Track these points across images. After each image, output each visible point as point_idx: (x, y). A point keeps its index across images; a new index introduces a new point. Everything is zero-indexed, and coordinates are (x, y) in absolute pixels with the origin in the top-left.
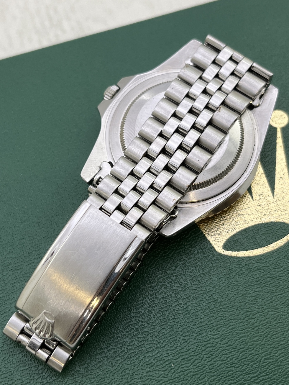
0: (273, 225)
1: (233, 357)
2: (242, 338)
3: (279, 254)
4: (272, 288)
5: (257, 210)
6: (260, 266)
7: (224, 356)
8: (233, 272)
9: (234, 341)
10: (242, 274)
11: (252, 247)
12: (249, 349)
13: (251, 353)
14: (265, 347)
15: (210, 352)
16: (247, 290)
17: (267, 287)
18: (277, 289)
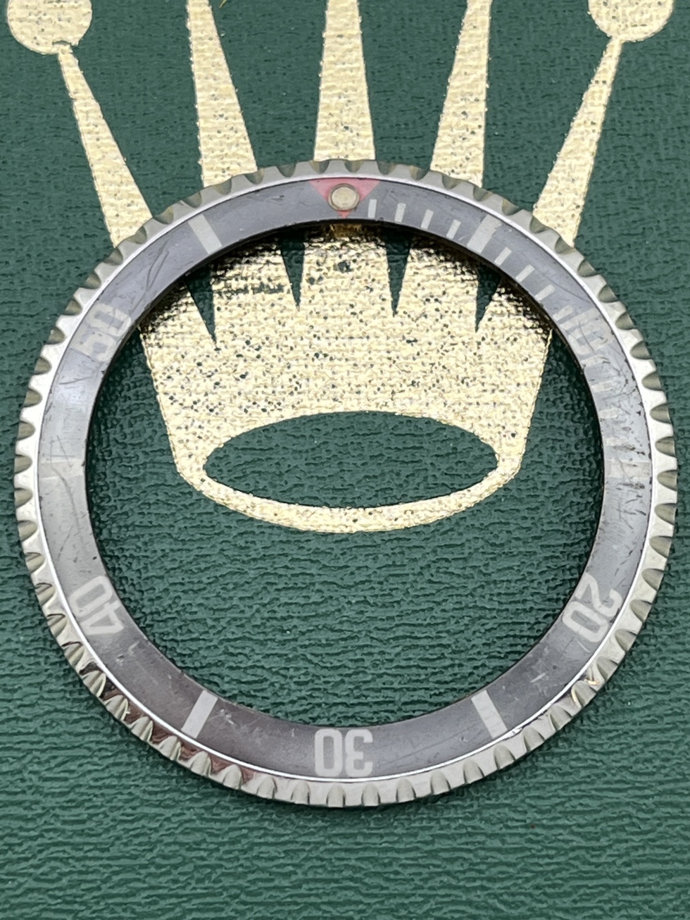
0: (429, 435)
1: (83, 877)
2: (143, 822)
3: (407, 552)
4: (324, 672)
5: (393, 355)
6: (317, 579)
7: (53, 864)
8: (207, 569)
9: (108, 822)
10: (236, 586)
11: (316, 494)
12: (153, 870)
13: (153, 882)
14: (214, 877)
15: (11, 835)
16: (231, 650)
17: (310, 662)
18: (343, 682)
